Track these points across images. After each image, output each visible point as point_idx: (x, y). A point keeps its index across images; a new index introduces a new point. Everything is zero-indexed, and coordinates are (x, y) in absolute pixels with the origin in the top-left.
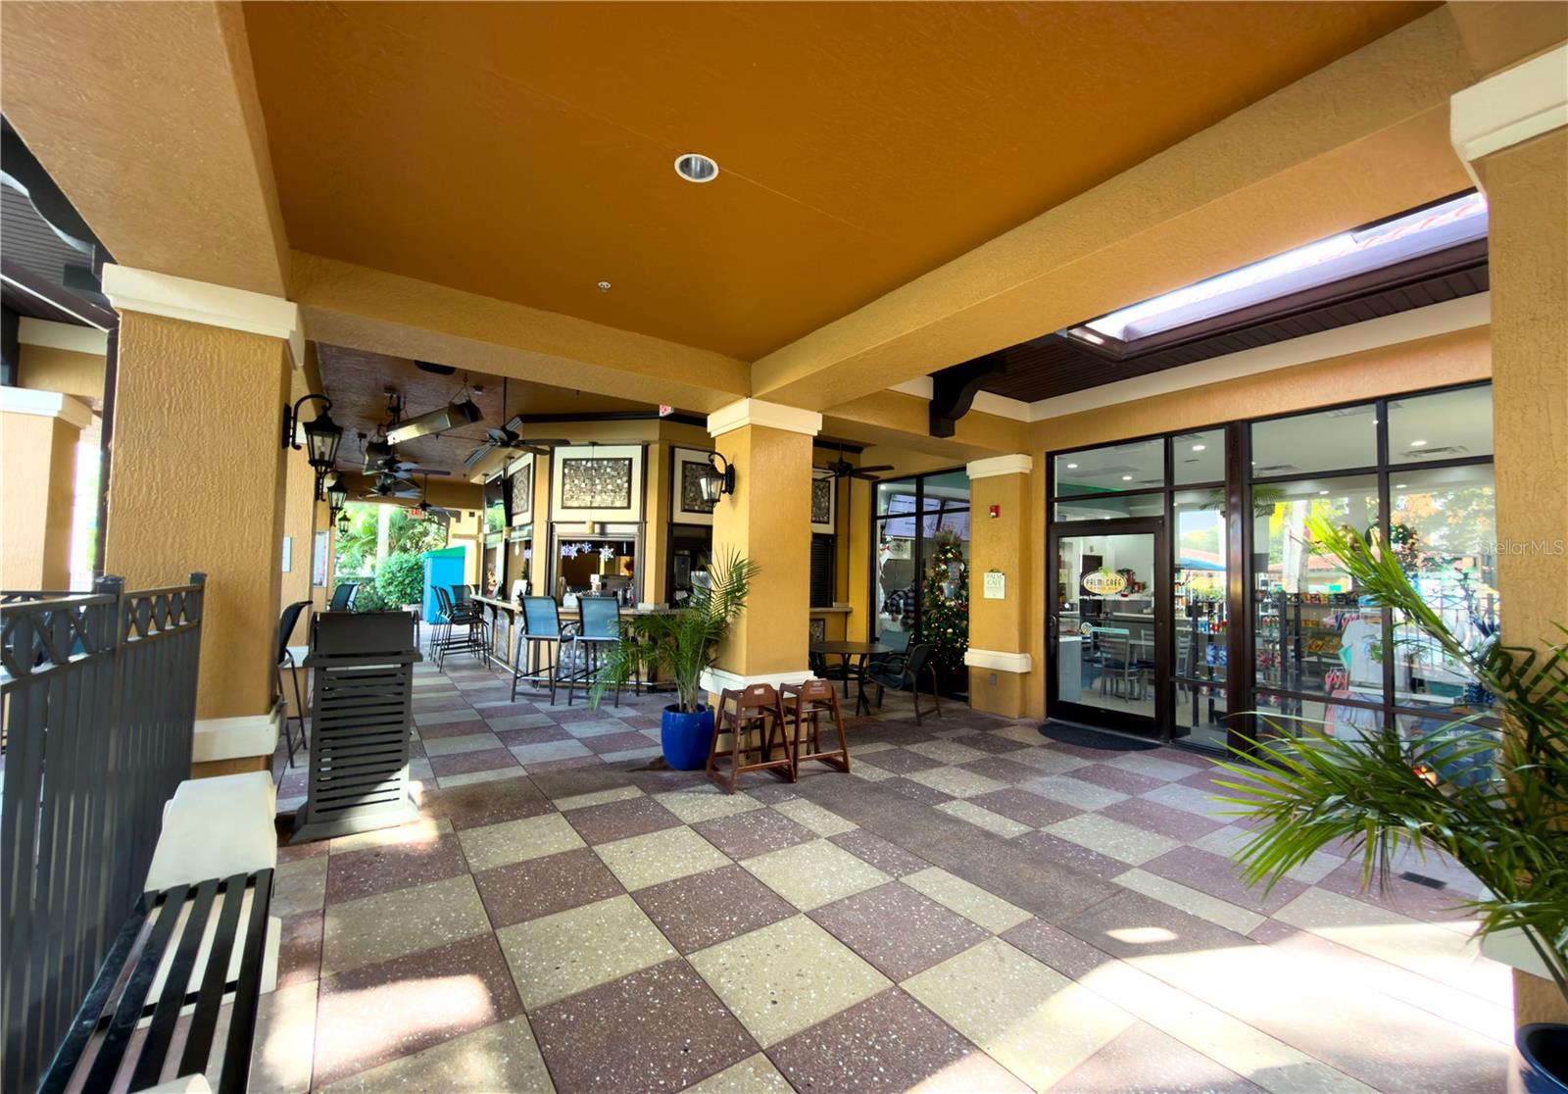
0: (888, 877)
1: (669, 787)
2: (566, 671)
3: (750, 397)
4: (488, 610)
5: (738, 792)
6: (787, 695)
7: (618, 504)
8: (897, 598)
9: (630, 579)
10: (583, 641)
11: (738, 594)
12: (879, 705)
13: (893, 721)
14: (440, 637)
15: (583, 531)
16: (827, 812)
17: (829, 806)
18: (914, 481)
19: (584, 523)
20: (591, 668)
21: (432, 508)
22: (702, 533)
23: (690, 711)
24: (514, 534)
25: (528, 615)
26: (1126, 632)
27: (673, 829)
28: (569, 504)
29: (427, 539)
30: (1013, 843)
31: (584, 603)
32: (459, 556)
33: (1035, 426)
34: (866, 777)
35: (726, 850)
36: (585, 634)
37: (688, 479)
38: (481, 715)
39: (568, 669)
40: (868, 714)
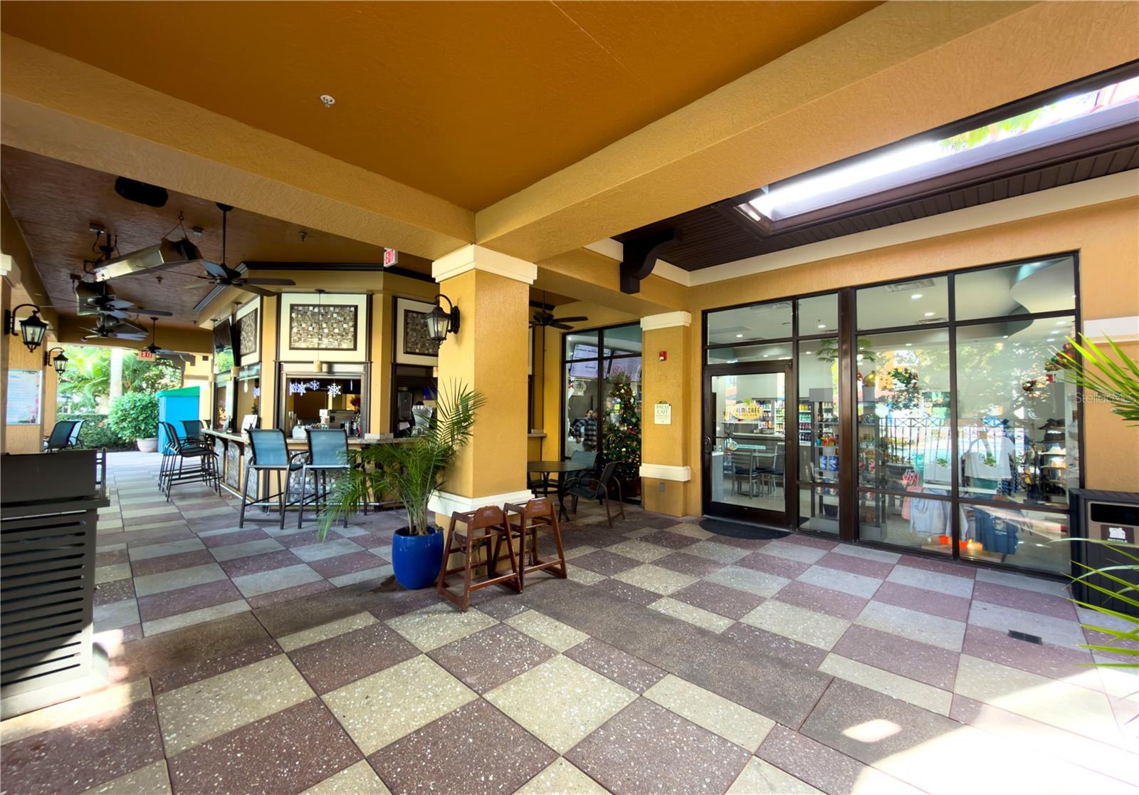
0: (632, 694)
1: (402, 610)
2: (296, 496)
3: (475, 244)
4: (219, 443)
5: (470, 608)
6: (510, 513)
7: (344, 346)
8: (580, 425)
9: (356, 413)
10: (312, 469)
11: (464, 424)
12: (575, 511)
13: (588, 525)
14: (169, 469)
15: (311, 371)
16: (557, 623)
17: (558, 616)
18: (597, 332)
19: (312, 362)
20: (321, 492)
21: (161, 351)
22: (422, 373)
23: (421, 533)
24: (242, 374)
25: (256, 446)
26: (763, 448)
27: (411, 661)
28: (297, 345)
29: (163, 381)
30: (723, 638)
31: (312, 435)
32: (194, 394)
33: (694, 290)
34: (582, 582)
35: (469, 680)
36: (314, 462)
37: (410, 326)
38: (205, 545)
39: (299, 494)
40: (568, 520)
